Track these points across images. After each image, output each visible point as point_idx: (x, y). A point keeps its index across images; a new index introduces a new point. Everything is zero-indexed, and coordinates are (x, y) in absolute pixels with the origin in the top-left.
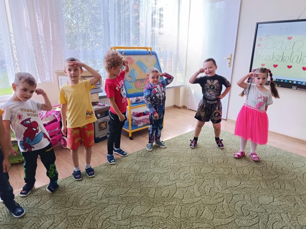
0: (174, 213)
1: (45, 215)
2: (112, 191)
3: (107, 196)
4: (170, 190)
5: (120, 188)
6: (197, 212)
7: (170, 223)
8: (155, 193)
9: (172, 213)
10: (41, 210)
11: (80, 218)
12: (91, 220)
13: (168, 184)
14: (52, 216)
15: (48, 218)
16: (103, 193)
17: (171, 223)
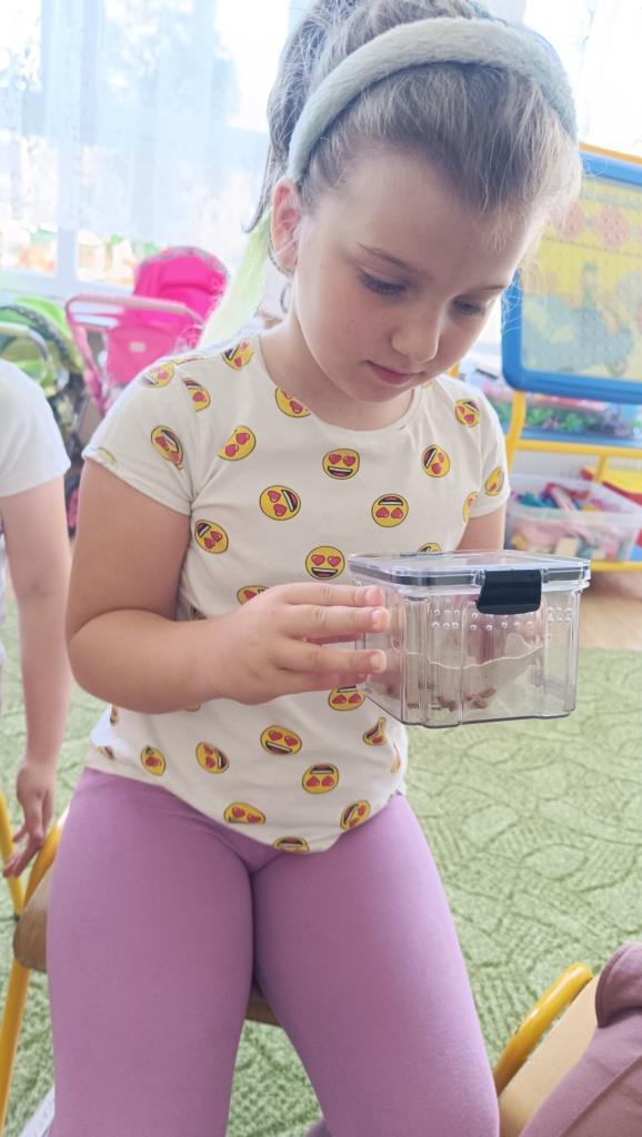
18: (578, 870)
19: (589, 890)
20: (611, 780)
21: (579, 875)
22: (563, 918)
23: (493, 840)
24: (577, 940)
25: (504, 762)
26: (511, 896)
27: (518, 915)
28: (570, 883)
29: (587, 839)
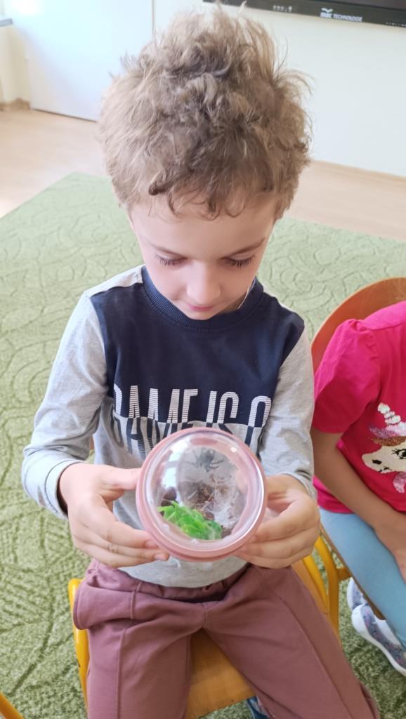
0: (18, 552)
7: (11, 602)
9: (12, 556)
17: (16, 600)
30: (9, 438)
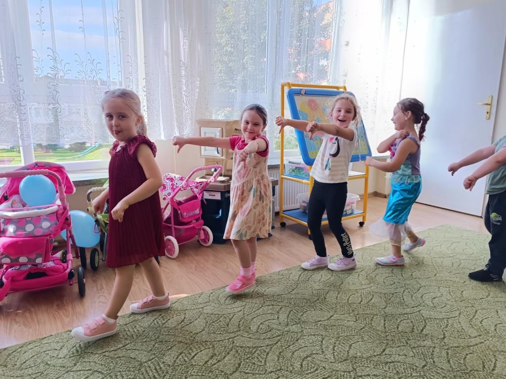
1: (196, 341)
2: (302, 315)
3: (295, 322)
4: (413, 321)
5: (315, 310)
6: (483, 363)
8: (385, 324)
9: (432, 360)
10: (188, 332)
11: (258, 352)
12: (279, 357)
13: (405, 311)
14: (208, 344)
15: (203, 346)
16: (288, 315)
18: (414, 326)
19: (422, 330)
20: (393, 294)
21: (415, 327)
22: (425, 342)
23: (385, 328)
24: (434, 347)
25: (362, 301)
26: (407, 343)
27: (414, 348)
28: (415, 330)
29: (406, 315)
30: (423, 317)
